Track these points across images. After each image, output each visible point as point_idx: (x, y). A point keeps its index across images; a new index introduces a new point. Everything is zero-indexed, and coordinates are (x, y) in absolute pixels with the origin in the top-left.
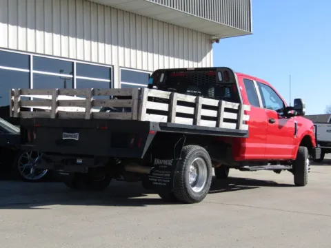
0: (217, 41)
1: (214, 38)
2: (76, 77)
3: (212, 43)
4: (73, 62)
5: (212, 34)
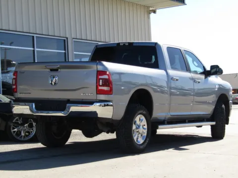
0: (154, 12)
1: (151, 9)
2: (36, 49)
3: (150, 13)
4: (33, 37)
5: (149, 5)
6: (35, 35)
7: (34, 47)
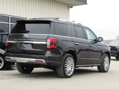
0: (72, 7)
1: (70, 6)
2: (10, 23)
3: (69, 8)
4: (9, 17)
5: (69, 4)
6: (10, 16)
7: (9, 22)
